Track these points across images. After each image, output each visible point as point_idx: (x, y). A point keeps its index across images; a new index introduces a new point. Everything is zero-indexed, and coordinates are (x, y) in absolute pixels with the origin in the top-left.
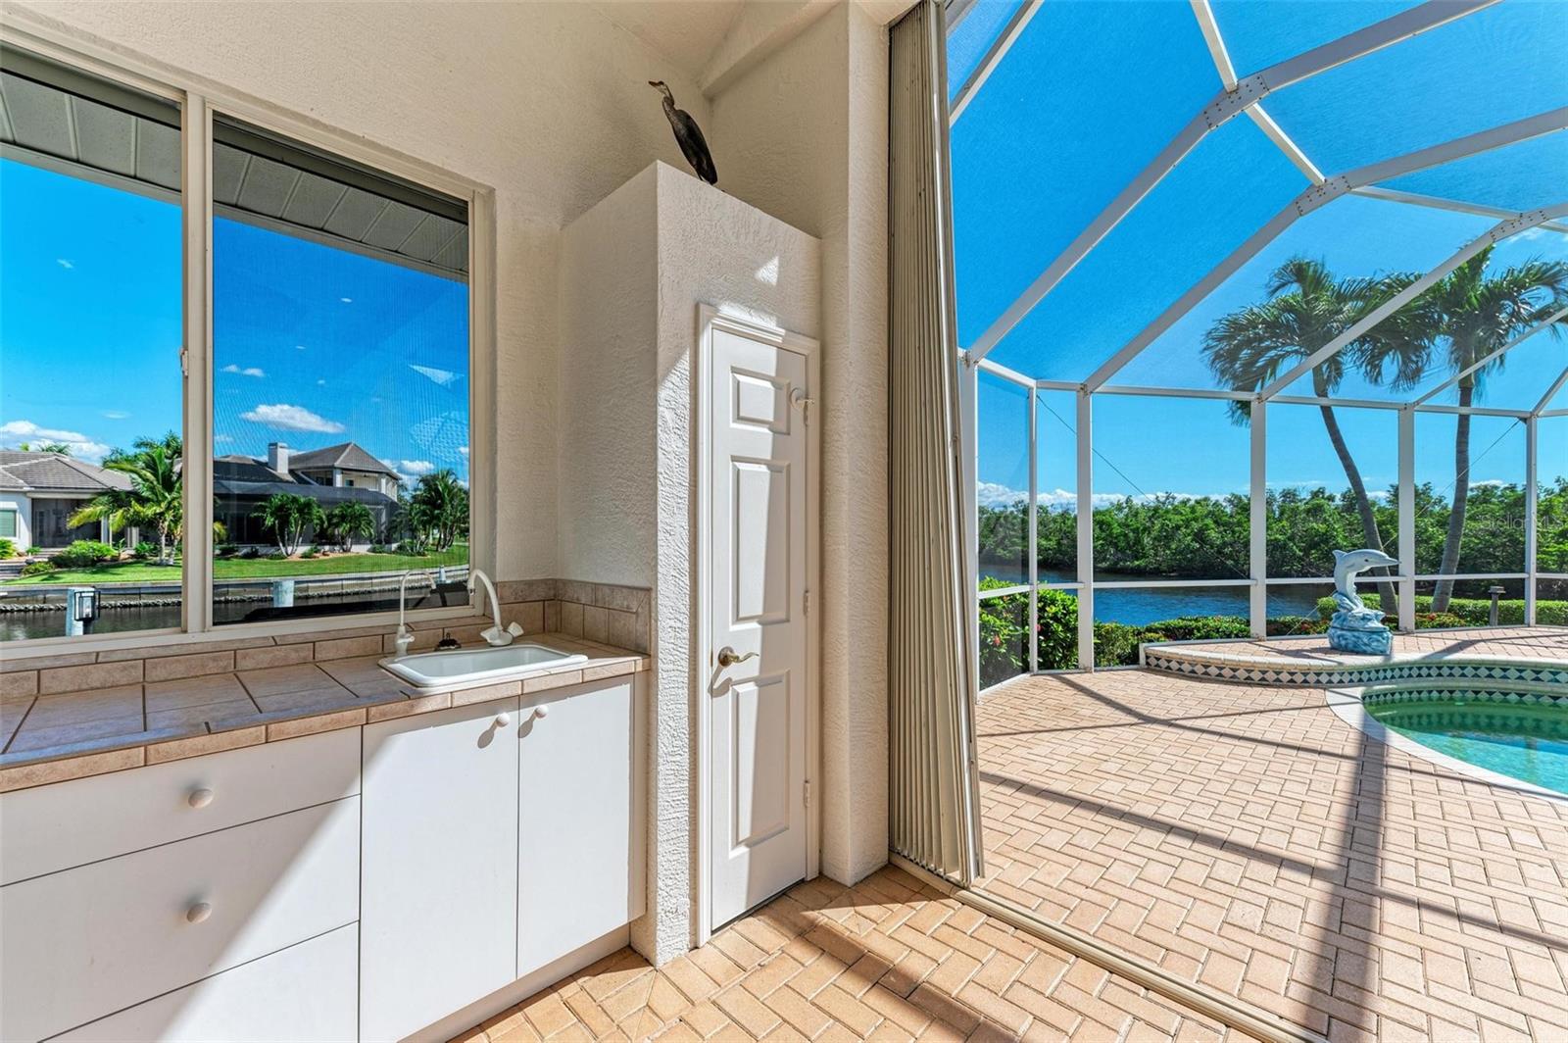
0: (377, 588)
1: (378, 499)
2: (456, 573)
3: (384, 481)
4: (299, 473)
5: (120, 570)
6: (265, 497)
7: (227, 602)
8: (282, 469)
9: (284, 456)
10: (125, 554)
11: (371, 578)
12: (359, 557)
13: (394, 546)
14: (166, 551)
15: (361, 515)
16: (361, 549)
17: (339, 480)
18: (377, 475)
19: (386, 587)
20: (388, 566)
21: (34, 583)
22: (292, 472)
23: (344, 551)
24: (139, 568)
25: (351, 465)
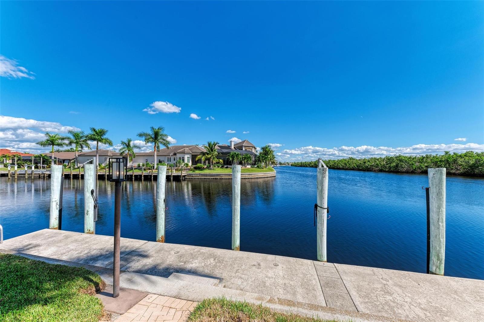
0: (253, 177)
1: (252, 154)
2: (272, 174)
3: (253, 149)
4: (236, 148)
5: (204, 170)
6: (229, 153)
7: (222, 179)
8: (233, 147)
9: (233, 144)
10: (205, 167)
11: (252, 174)
12: (248, 168)
13: (256, 166)
14: (212, 166)
15: (249, 157)
16: (249, 167)
17: (244, 149)
18: (251, 148)
19: (255, 177)
20: (255, 171)
21: (191, 172)
22: (234, 148)
23: (245, 167)
24: (207, 170)
25: (246, 145)
